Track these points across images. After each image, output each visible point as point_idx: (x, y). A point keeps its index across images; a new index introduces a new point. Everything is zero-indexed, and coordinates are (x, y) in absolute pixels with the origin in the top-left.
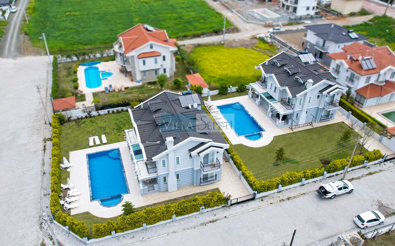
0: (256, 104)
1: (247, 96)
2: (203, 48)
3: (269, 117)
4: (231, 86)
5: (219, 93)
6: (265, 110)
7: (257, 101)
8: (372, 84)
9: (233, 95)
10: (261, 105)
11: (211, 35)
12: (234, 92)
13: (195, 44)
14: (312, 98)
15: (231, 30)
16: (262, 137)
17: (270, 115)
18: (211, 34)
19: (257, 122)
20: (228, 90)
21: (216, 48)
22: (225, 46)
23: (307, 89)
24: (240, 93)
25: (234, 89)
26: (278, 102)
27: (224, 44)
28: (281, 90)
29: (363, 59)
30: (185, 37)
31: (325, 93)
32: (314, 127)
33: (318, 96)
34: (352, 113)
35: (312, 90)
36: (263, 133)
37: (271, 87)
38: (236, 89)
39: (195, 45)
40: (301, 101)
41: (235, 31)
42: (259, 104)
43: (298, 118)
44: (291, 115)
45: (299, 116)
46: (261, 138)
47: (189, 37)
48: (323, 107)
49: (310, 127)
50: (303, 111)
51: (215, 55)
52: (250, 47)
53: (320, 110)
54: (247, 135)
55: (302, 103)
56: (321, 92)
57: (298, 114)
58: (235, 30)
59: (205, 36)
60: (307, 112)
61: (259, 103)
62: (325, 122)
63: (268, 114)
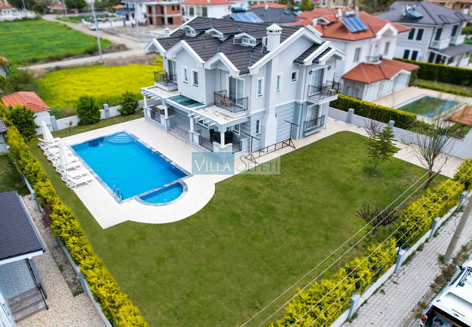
0: (163, 127)
1: (143, 119)
2: (65, 71)
3: (194, 145)
4: (105, 105)
5: (81, 121)
6: (183, 135)
7: (162, 120)
8: (363, 64)
9: (112, 121)
10: (174, 128)
11: (82, 57)
12: (116, 117)
13: (51, 67)
14: (281, 79)
15: (115, 48)
16: (187, 190)
17: (196, 139)
18: (82, 55)
19: (168, 160)
20: (100, 113)
21: (88, 69)
22: (105, 65)
23: (269, 52)
24: (127, 117)
25: (114, 111)
26: (209, 106)
27: (103, 63)
28: (209, 68)
29: (344, 16)
30: (34, 61)
31: (308, 61)
32: (297, 148)
33: (294, 75)
34: (355, 111)
35: (281, 54)
36: (186, 180)
37: (186, 79)
38: (118, 110)
39: (50, 69)
40: (260, 87)
41: (121, 50)
42: (169, 125)
43: (259, 132)
44: (244, 125)
45: (261, 126)
46: (184, 193)
47: (41, 61)
48: (305, 100)
49: (288, 150)
50: (268, 114)
51: (83, 76)
52: (147, 63)
53: (301, 107)
54: (146, 193)
55: (263, 93)
56: (299, 61)
57: (258, 122)
58: (121, 48)
59: (70, 58)
60: (276, 115)
61: (168, 121)
62: (312, 136)
63: (191, 139)
